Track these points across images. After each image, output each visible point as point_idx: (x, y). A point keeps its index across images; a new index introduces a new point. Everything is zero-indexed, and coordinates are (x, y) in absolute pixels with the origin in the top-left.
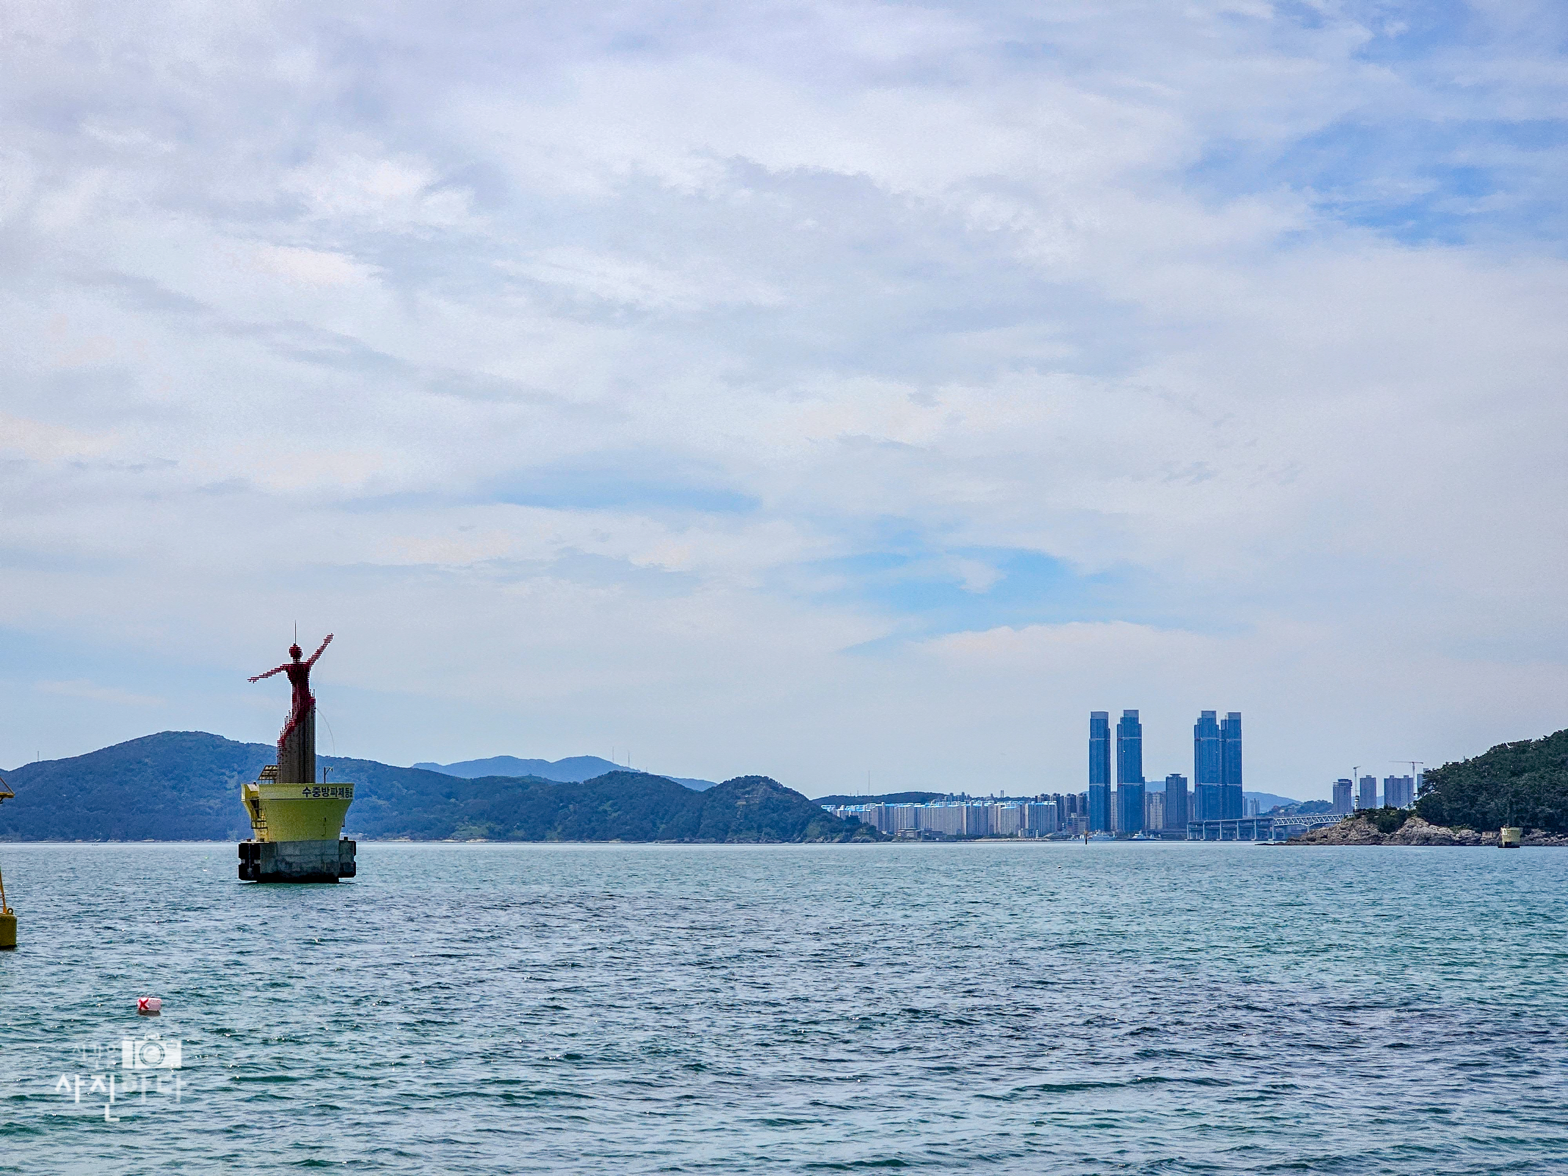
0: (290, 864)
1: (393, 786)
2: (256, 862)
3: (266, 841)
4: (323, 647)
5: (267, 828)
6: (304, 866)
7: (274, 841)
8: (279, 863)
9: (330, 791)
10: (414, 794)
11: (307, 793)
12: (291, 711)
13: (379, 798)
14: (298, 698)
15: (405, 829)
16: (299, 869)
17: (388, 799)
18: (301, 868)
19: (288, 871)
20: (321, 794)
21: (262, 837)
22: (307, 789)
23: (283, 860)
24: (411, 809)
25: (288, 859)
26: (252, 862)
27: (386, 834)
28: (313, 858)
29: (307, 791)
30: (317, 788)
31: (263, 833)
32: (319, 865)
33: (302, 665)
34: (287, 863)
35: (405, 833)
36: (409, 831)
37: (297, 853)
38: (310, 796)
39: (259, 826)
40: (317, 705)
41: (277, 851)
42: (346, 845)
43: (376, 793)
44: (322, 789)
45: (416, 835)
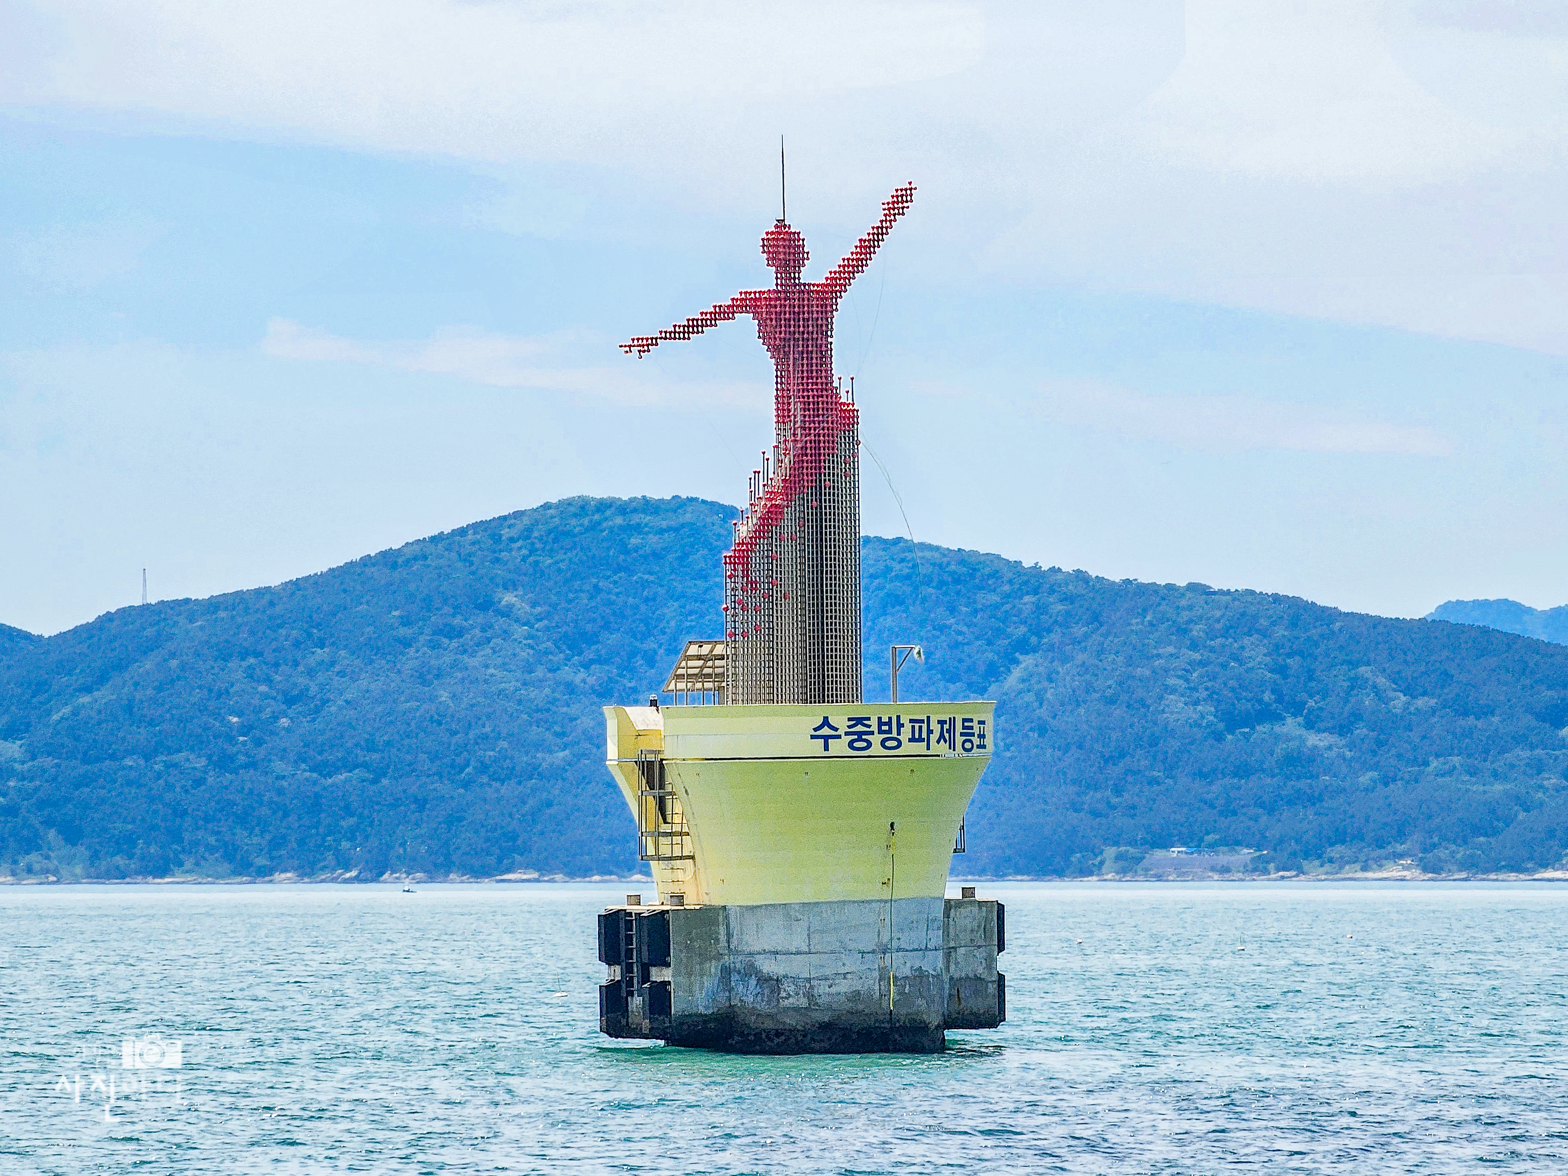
0: (773, 983)
1: (1356, 683)
2: (658, 975)
3: (692, 902)
4: (880, 232)
5: (692, 857)
6: (822, 989)
7: (717, 902)
8: (735, 977)
9: (908, 727)
10: (1434, 711)
11: (826, 738)
12: (770, 455)
13: (1310, 725)
14: (796, 408)
15: (1401, 835)
16: (803, 1002)
17: (1342, 730)
18: (810, 996)
19: (763, 1007)
20: (876, 739)
21: (676, 889)
22: (826, 722)
23: (751, 971)
24: (1426, 764)
25: (768, 966)
26: (646, 978)
27: (1336, 851)
28: (852, 964)
29: (826, 731)
30: (859, 721)
31: (680, 875)
32: (871, 984)
33: (806, 290)
34: (764, 980)
35: (1400, 848)
36: (1417, 837)
37: (799, 942)
38: (839, 747)
39: (665, 851)
40: (863, 430)
41: (729, 935)
42: (965, 919)
43: (1297, 708)
44: (880, 723)
45: (1443, 853)
